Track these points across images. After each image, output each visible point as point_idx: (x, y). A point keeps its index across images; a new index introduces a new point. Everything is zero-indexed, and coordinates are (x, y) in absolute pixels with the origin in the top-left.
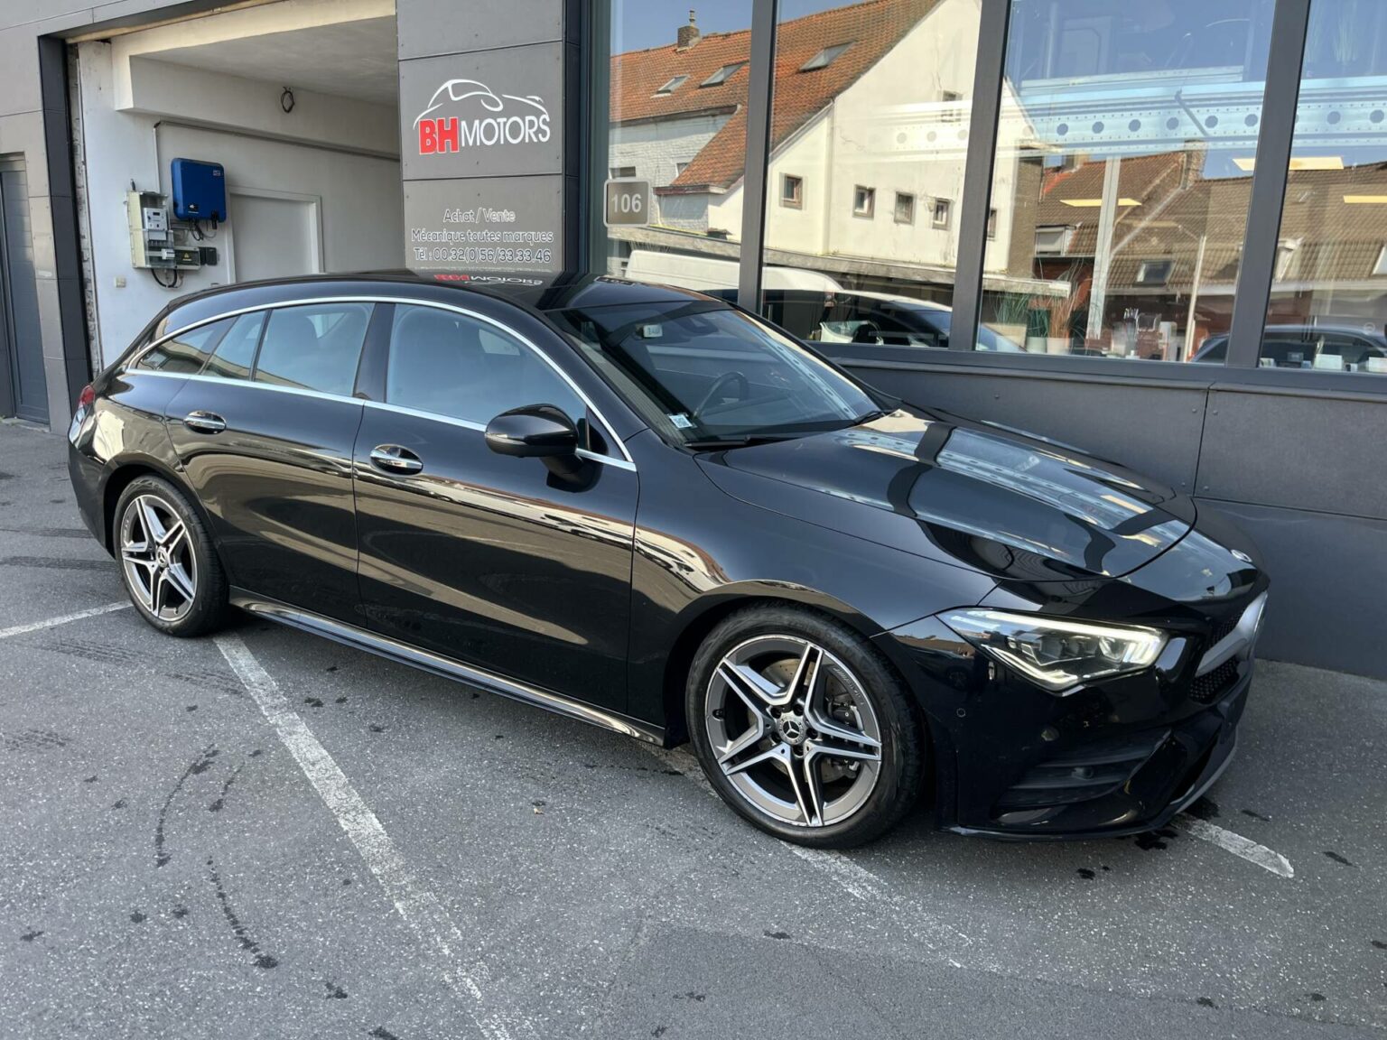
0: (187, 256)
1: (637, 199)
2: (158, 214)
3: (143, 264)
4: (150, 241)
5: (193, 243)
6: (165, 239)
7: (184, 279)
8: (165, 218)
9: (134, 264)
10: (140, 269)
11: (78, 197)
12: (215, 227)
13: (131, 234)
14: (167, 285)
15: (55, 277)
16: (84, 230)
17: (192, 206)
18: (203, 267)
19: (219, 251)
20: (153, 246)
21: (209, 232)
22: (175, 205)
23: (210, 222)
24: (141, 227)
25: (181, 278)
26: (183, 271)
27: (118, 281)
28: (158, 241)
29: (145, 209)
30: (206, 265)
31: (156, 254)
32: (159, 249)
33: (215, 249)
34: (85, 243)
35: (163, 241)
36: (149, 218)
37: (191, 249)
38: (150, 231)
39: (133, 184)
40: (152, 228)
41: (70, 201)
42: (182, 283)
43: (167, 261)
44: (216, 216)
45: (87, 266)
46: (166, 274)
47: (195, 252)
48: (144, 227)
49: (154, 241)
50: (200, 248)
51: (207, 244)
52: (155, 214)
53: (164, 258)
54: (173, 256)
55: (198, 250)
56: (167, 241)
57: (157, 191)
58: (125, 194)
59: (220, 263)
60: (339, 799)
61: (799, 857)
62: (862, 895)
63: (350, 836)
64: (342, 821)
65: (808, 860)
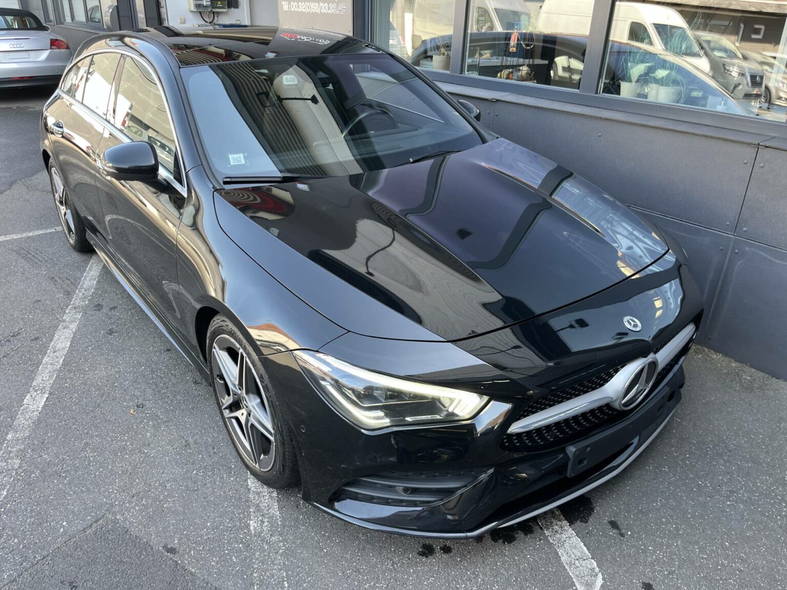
0: (220, 3)
3: (193, 8)
7: (219, 18)
9: (189, 9)
10: (192, 11)
14: (208, 21)
15: (145, 18)
18: (230, 9)
25: (218, 17)
26: (218, 13)
27: (180, 20)
30: (232, 9)
31: (200, 2)
32: (202, 1)
42: (218, 20)
43: (206, 6)
45: (163, 10)
46: (208, 15)
53: (205, 5)
54: (211, 3)
59: (240, 7)
60: (42, 380)
61: (247, 485)
62: (255, 529)
63: (21, 408)
64: (28, 396)
65: (250, 489)
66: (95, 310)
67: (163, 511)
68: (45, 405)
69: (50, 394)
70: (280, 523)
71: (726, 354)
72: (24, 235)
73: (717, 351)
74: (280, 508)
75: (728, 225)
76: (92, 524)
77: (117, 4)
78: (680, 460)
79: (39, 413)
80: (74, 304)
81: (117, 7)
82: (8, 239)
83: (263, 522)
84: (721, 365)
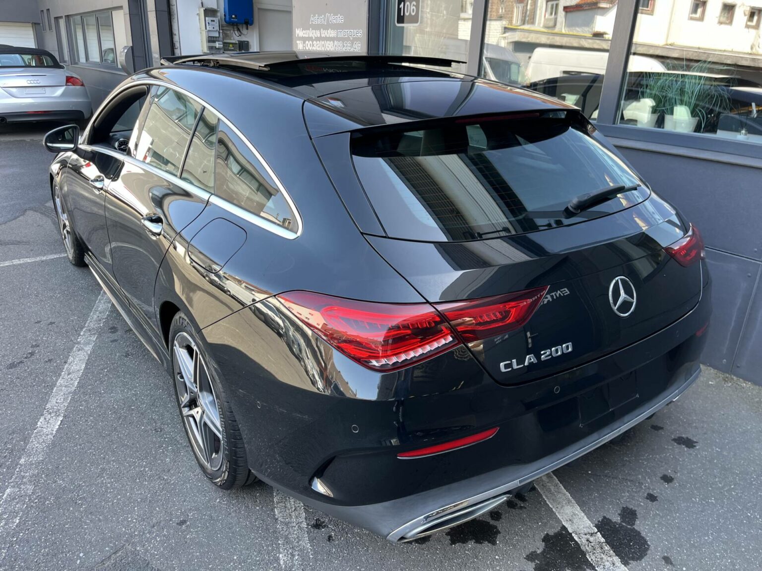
0: (231, 46)
1: (414, 5)
2: (214, 21)
3: (205, 50)
4: (209, 37)
5: (235, 38)
6: (218, 36)
8: (218, 23)
9: (202, 51)
11: (172, 11)
12: (247, 29)
13: (201, 33)
16: (175, 31)
17: (233, 16)
19: (251, 43)
20: (211, 40)
21: (244, 31)
22: (225, 15)
23: (245, 26)
24: (204, 29)
28: (214, 37)
29: (207, 18)
31: (212, 44)
32: (214, 42)
33: (248, 42)
34: (176, 38)
35: (216, 37)
36: (209, 23)
37: (234, 42)
38: (209, 31)
39: (202, 3)
40: (211, 29)
41: (166, 14)
43: (219, 49)
44: (248, 22)
45: (177, 52)
47: (236, 44)
48: (206, 29)
49: (211, 37)
50: (239, 41)
51: (243, 39)
52: (212, 21)
53: (217, 47)
54: (222, 46)
55: (237, 42)
56: (219, 37)
57: (215, 7)
58: (198, 9)
60: (56, 403)
61: (274, 515)
62: (285, 562)
63: (35, 431)
64: (42, 419)
65: (277, 519)
66: (110, 332)
67: (186, 542)
68: (59, 428)
69: (65, 417)
70: (311, 556)
71: (755, 383)
72: (38, 259)
73: (746, 379)
74: (311, 540)
75: (756, 252)
76: (110, 556)
77: (132, 45)
78: (726, 491)
79: (54, 436)
80: (88, 326)
81: (132, 47)
82: (22, 262)
83: (293, 555)
84: (752, 393)
